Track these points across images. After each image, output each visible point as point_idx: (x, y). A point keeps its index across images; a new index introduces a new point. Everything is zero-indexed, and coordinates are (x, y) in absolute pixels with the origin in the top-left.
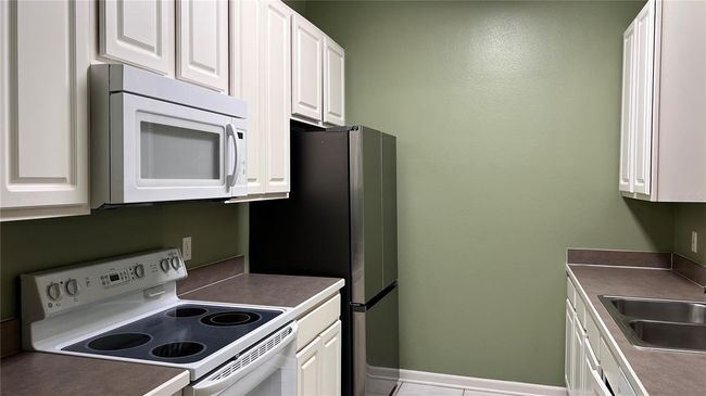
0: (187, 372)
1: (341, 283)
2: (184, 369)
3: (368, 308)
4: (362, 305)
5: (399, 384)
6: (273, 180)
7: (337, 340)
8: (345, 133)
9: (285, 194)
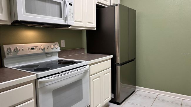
0: (36, 75)
1: (112, 56)
2: (35, 74)
3: (121, 65)
4: (119, 64)
5: (136, 91)
6: (88, 23)
7: (110, 74)
8: (113, 7)
9: (94, 28)
